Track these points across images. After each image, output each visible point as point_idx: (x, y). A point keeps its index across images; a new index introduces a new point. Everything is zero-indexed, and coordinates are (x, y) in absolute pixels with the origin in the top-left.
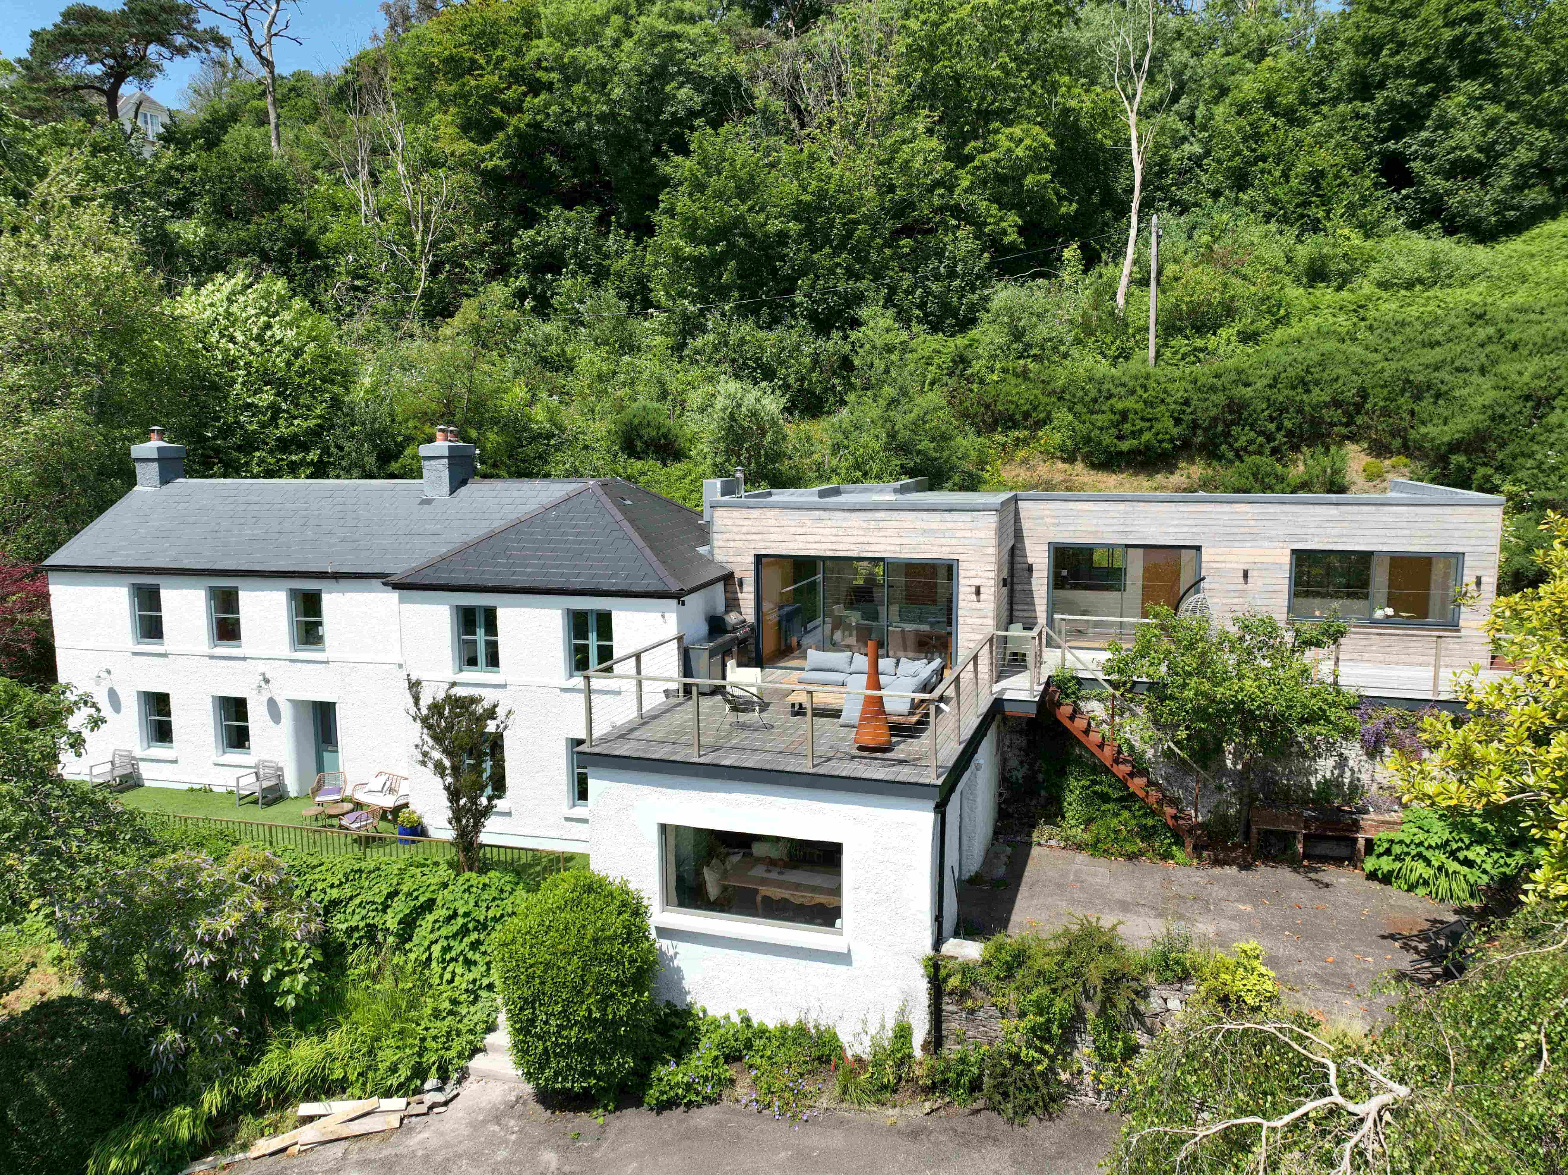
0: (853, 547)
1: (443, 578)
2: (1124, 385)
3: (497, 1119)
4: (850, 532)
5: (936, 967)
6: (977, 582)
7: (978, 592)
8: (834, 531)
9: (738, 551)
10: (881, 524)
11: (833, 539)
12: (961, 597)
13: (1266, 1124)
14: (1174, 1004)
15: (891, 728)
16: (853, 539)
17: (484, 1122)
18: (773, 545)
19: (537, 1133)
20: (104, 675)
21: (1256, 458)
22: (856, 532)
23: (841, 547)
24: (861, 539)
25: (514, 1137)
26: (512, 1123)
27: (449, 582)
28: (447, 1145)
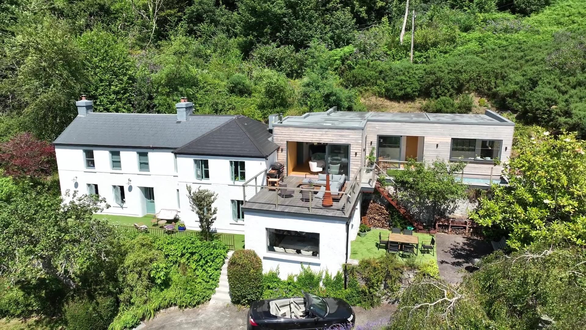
0: (318, 140)
1: (191, 151)
2: (402, 71)
3: (223, 311)
4: (316, 135)
5: (346, 267)
6: (356, 151)
7: (356, 154)
8: (312, 134)
9: (281, 140)
10: (327, 133)
11: (312, 137)
12: (351, 155)
13: (430, 305)
14: (411, 276)
15: (333, 199)
16: (317, 137)
17: (219, 312)
18: (293, 139)
19: (235, 314)
20: (75, 179)
21: (444, 98)
22: (319, 135)
23: (314, 139)
24: (320, 137)
25: (228, 315)
26: (227, 312)
27: (193, 152)
28: (210, 318)
